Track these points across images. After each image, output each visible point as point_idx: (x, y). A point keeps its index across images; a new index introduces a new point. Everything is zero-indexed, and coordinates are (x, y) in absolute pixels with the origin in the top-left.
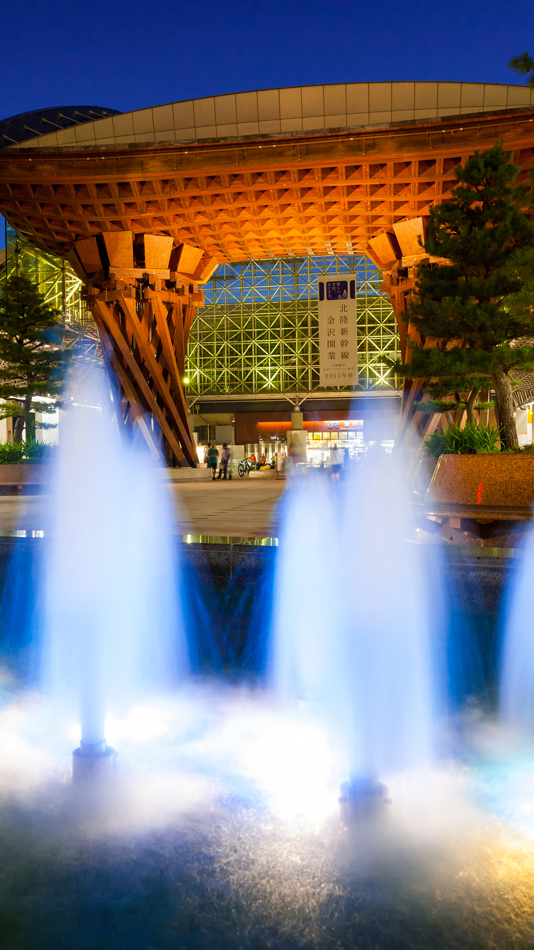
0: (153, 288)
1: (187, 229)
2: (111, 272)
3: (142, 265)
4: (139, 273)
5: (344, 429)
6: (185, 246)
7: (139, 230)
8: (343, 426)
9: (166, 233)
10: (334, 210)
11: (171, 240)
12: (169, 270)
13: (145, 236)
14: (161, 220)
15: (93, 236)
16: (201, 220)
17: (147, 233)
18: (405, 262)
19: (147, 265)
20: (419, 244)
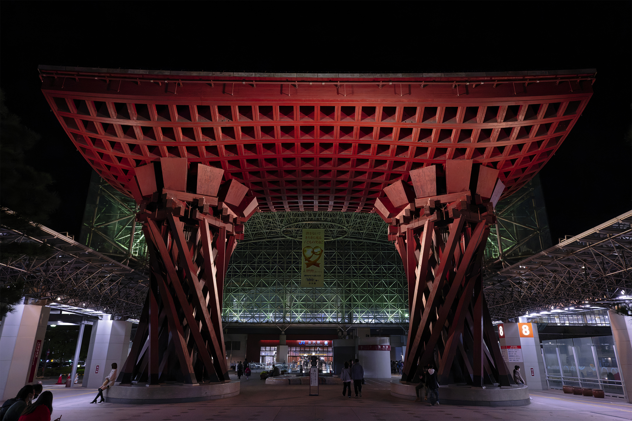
0: (201, 210)
2: (163, 193)
3: (194, 192)
4: (190, 197)
5: (308, 345)
6: (234, 181)
8: (307, 343)
9: (218, 164)
11: (222, 171)
12: (217, 199)
13: (199, 165)
15: (152, 162)
17: (201, 163)
18: (418, 203)
19: (198, 191)
20: (432, 187)
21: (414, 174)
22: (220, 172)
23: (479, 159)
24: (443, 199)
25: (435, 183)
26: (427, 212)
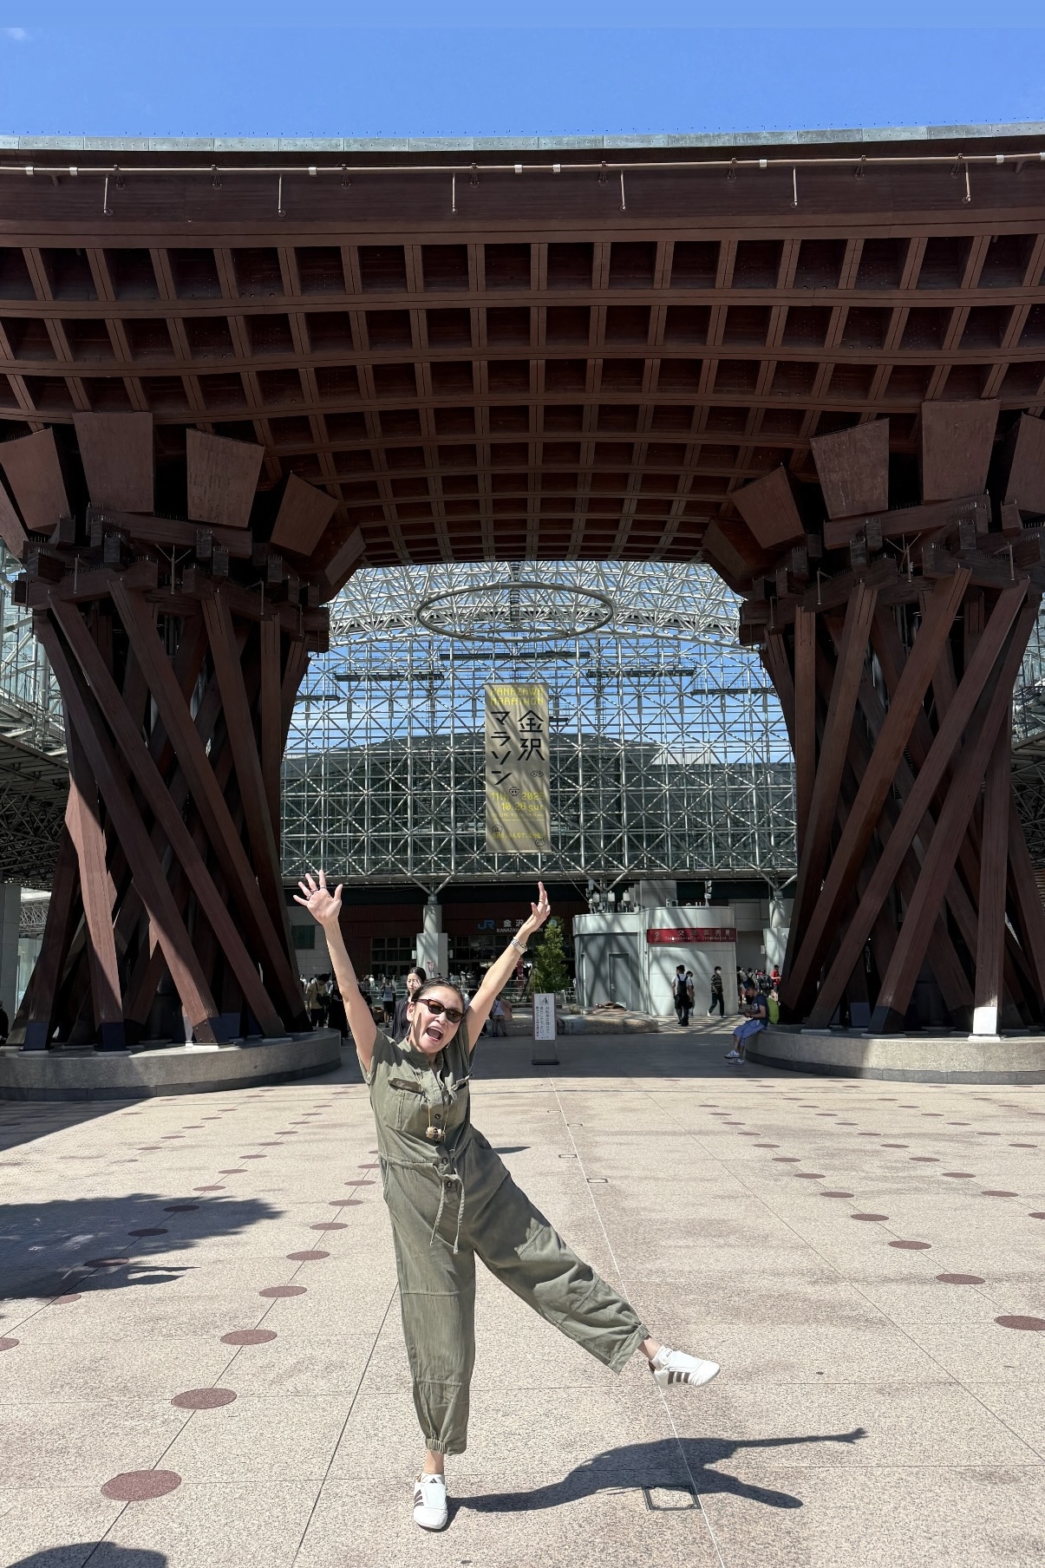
0: (206, 568)
3: (181, 515)
4: (170, 531)
5: (502, 931)
6: (294, 481)
7: (173, 415)
8: (501, 926)
11: (258, 452)
12: (249, 536)
13: (189, 432)
14: (232, 389)
15: (46, 427)
17: (193, 426)
18: (834, 536)
19: (193, 513)
20: (877, 488)
21: (821, 446)
22: (253, 454)
23: (1022, 395)
24: (909, 520)
25: (884, 473)
26: (858, 561)
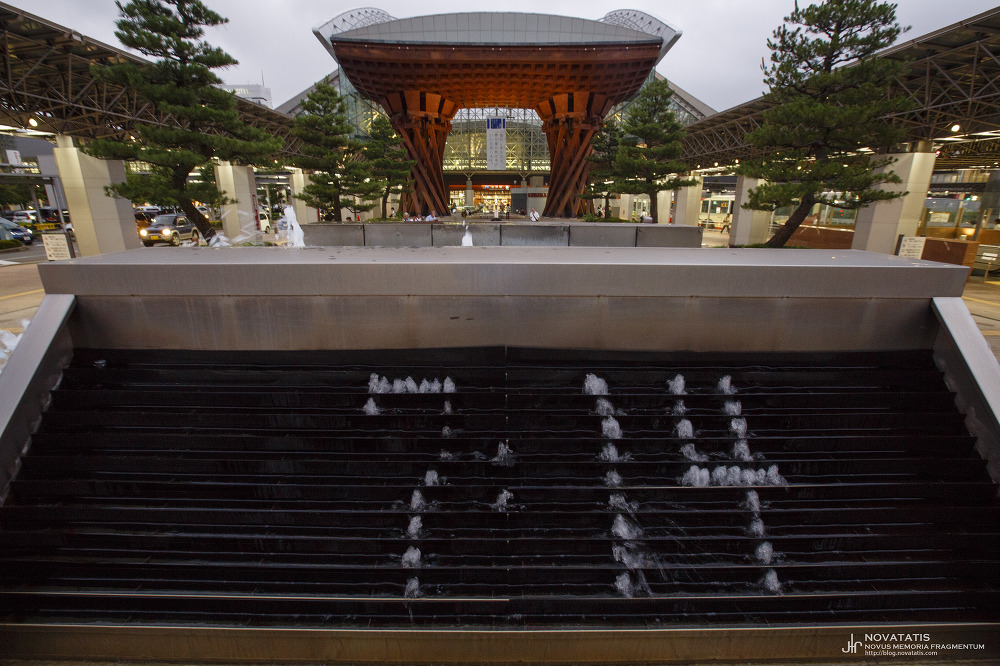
0: (430, 122)
1: (449, 91)
2: (408, 113)
3: (425, 110)
4: (422, 114)
6: (446, 101)
7: (423, 89)
8: (491, 188)
9: (438, 93)
10: (525, 86)
12: (438, 113)
13: (427, 93)
14: (436, 85)
15: (398, 92)
16: (457, 87)
18: (557, 116)
19: (427, 110)
20: (565, 107)
21: (555, 98)
22: (439, 97)
23: (594, 90)
24: (572, 115)
25: (567, 105)
26: (560, 124)
